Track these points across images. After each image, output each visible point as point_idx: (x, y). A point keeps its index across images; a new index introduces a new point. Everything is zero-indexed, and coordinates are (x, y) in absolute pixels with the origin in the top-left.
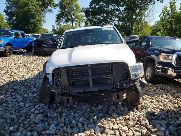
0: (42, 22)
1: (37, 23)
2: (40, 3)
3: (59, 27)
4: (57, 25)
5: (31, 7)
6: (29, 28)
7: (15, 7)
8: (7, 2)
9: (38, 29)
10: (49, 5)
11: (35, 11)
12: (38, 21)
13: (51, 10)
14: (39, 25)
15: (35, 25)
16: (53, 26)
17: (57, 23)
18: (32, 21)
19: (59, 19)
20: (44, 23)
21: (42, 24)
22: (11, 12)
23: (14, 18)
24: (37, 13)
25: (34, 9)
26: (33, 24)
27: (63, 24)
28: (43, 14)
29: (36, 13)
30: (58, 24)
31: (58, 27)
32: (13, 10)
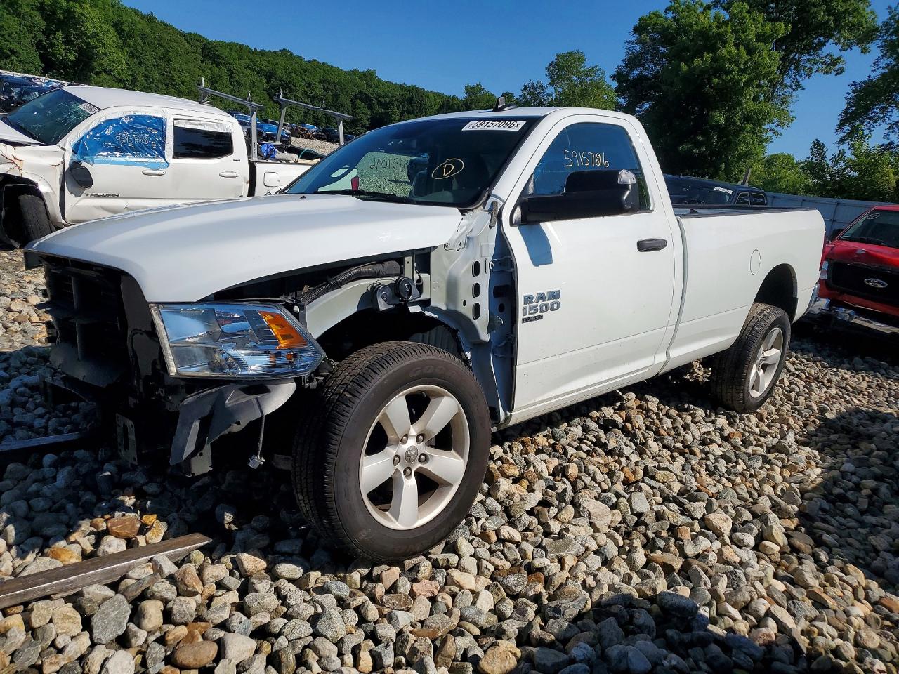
0: (772, 126)
1: (742, 129)
2: (783, 29)
3: (849, 155)
4: (842, 141)
5: (727, 50)
6: (696, 151)
7: (663, 55)
8: (635, 37)
9: (740, 158)
10: (831, 36)
11: (743, 71)
12: (747, 119)
13: (835, 62)
14: (748, 136)
15: (728, 135)
16: (818, 147)
17: (847, 128)
18: (719, 117)
19: (867, 109)
20: (778, 129)
21: (770, 134)
22: (641, 78)
23: (647, 106)
24: (751, 80)
25: (741, 62)
26: (723, 131)
27: (886, 135)
28: (788, 81)
29: (745, 78)
30: (850, 136)
31: (842, 153)
32: (651, 69)
